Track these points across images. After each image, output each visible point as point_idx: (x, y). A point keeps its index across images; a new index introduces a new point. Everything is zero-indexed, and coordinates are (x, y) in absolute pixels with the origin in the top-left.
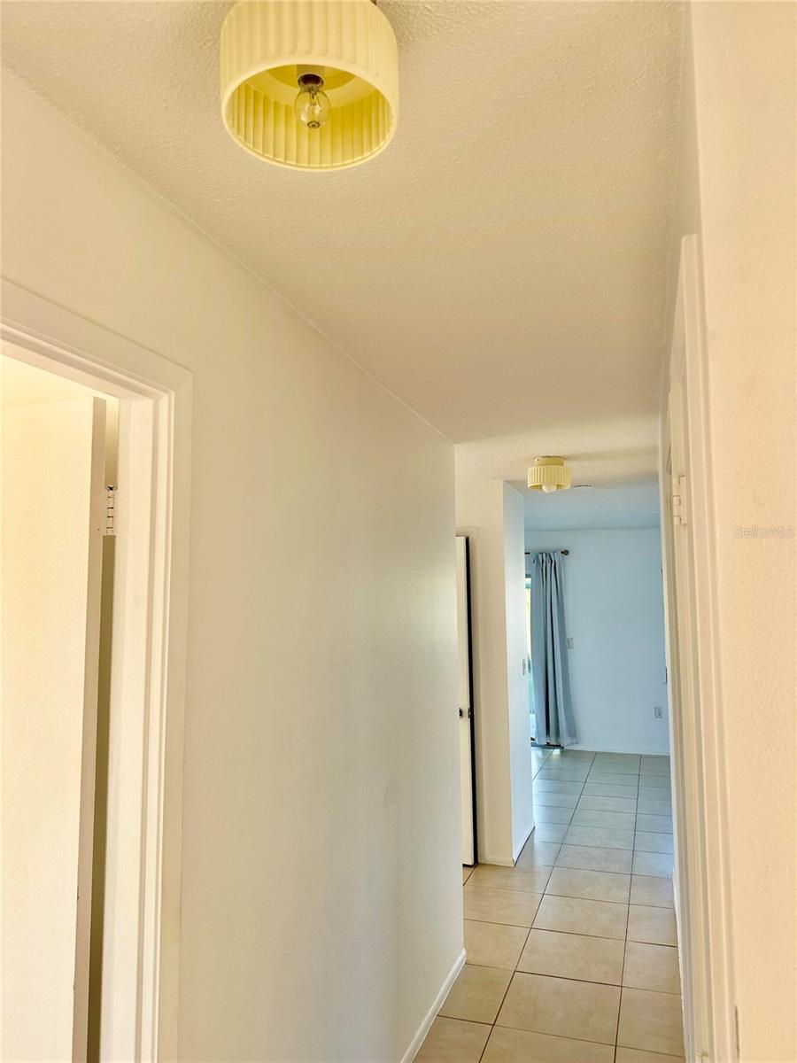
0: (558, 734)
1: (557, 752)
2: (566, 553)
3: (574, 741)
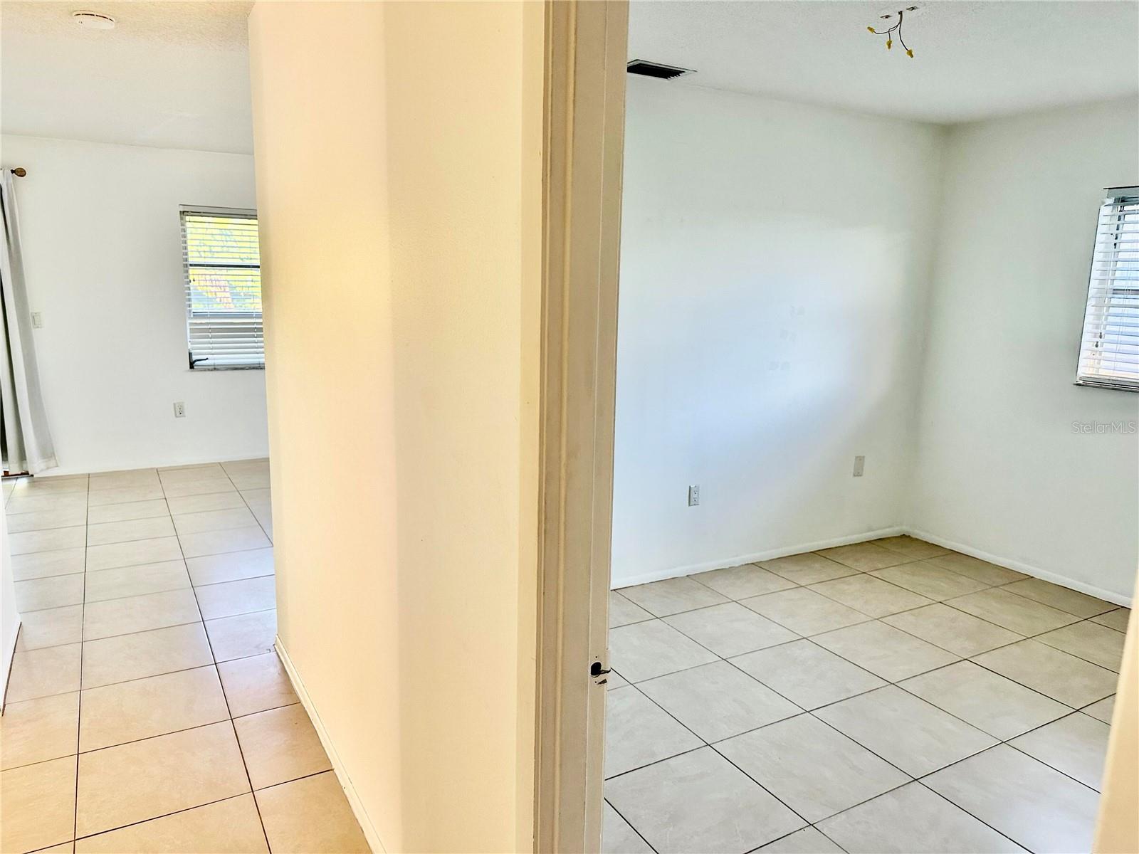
0: (22, 456)
1: (23, 482)
2: (20, 173)
3: (52, 463)
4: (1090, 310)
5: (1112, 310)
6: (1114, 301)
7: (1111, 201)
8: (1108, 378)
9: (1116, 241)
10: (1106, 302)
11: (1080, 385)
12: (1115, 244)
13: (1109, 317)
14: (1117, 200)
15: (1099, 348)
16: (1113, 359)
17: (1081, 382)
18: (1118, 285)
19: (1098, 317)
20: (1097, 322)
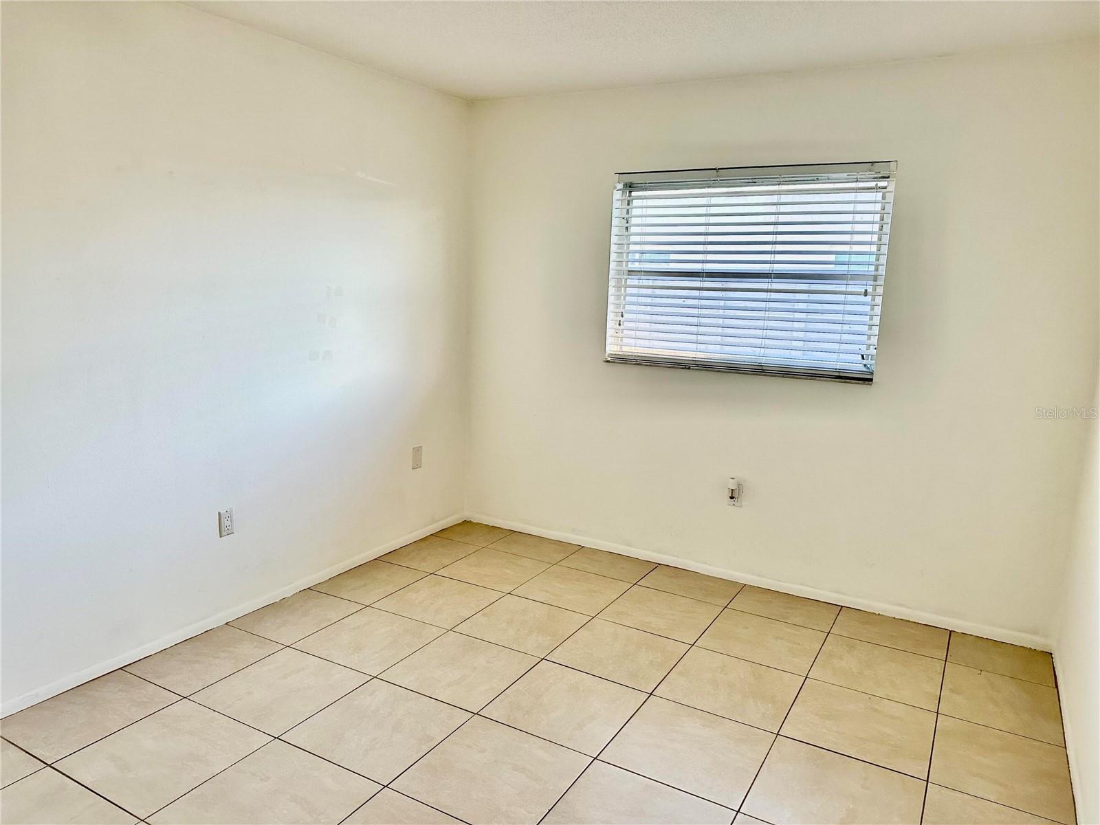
4: (612, 290)
5: (629, 291)
6: (629, 282)
7: (620, 186)
8: (631, 354)
9: (627, 225)
10: (623, 283)
11: (608, 362)
12: (627, 228)
13: (627, 297)
14: (625, 185)
15: (622, 327)
16: (634, 337)
17: (609, 359)
18: (632, 266)
19: (618, 297)
20: (617, 302)
